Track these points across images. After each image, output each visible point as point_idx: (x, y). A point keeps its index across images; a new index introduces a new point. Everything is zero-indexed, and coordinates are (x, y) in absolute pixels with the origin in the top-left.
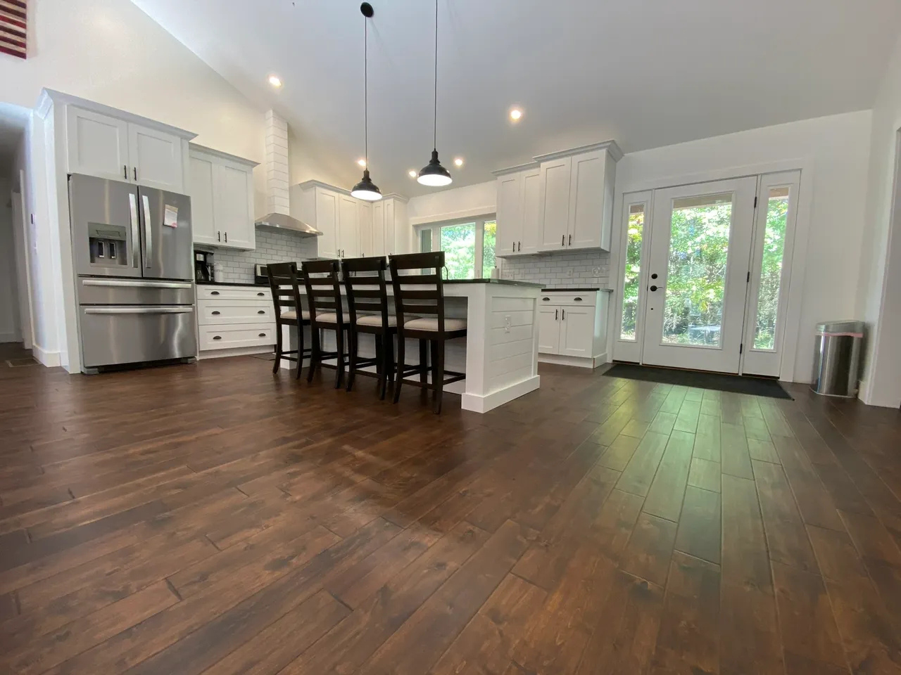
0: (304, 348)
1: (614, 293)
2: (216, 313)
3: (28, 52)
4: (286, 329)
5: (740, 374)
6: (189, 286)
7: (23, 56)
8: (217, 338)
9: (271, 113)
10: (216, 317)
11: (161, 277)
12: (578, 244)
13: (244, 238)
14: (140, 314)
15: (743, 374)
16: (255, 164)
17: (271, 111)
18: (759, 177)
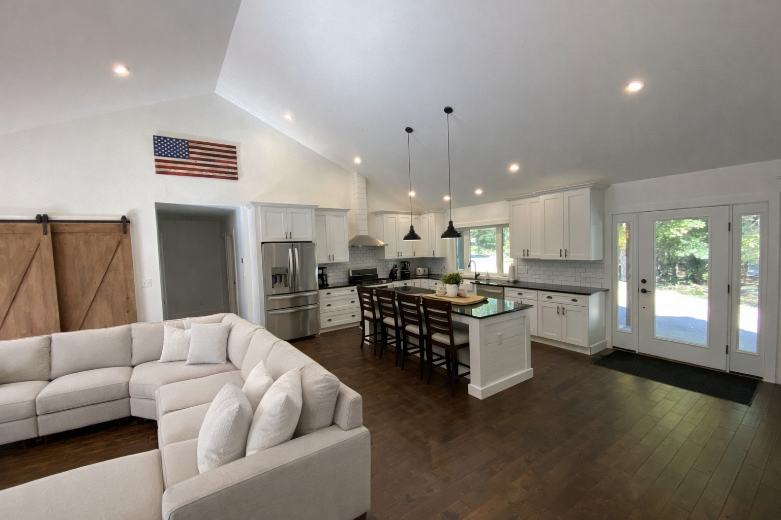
0: (378, 332)
1: (610, 291)
2: (329, 305)
3: (238, 176)
4: (367, 322)
5: (728, 371)
6: (316, 293)
7: (236, 179)
8: (330, 320)
9: (355, 174)
10: (329, 308)
11: (300, 291)
12: (572, 257)
13: (342, 256)
14: (291, 313)
15: (731, 372)
16: (348, 210)
17: (356, 173)
18: (731, 206)
